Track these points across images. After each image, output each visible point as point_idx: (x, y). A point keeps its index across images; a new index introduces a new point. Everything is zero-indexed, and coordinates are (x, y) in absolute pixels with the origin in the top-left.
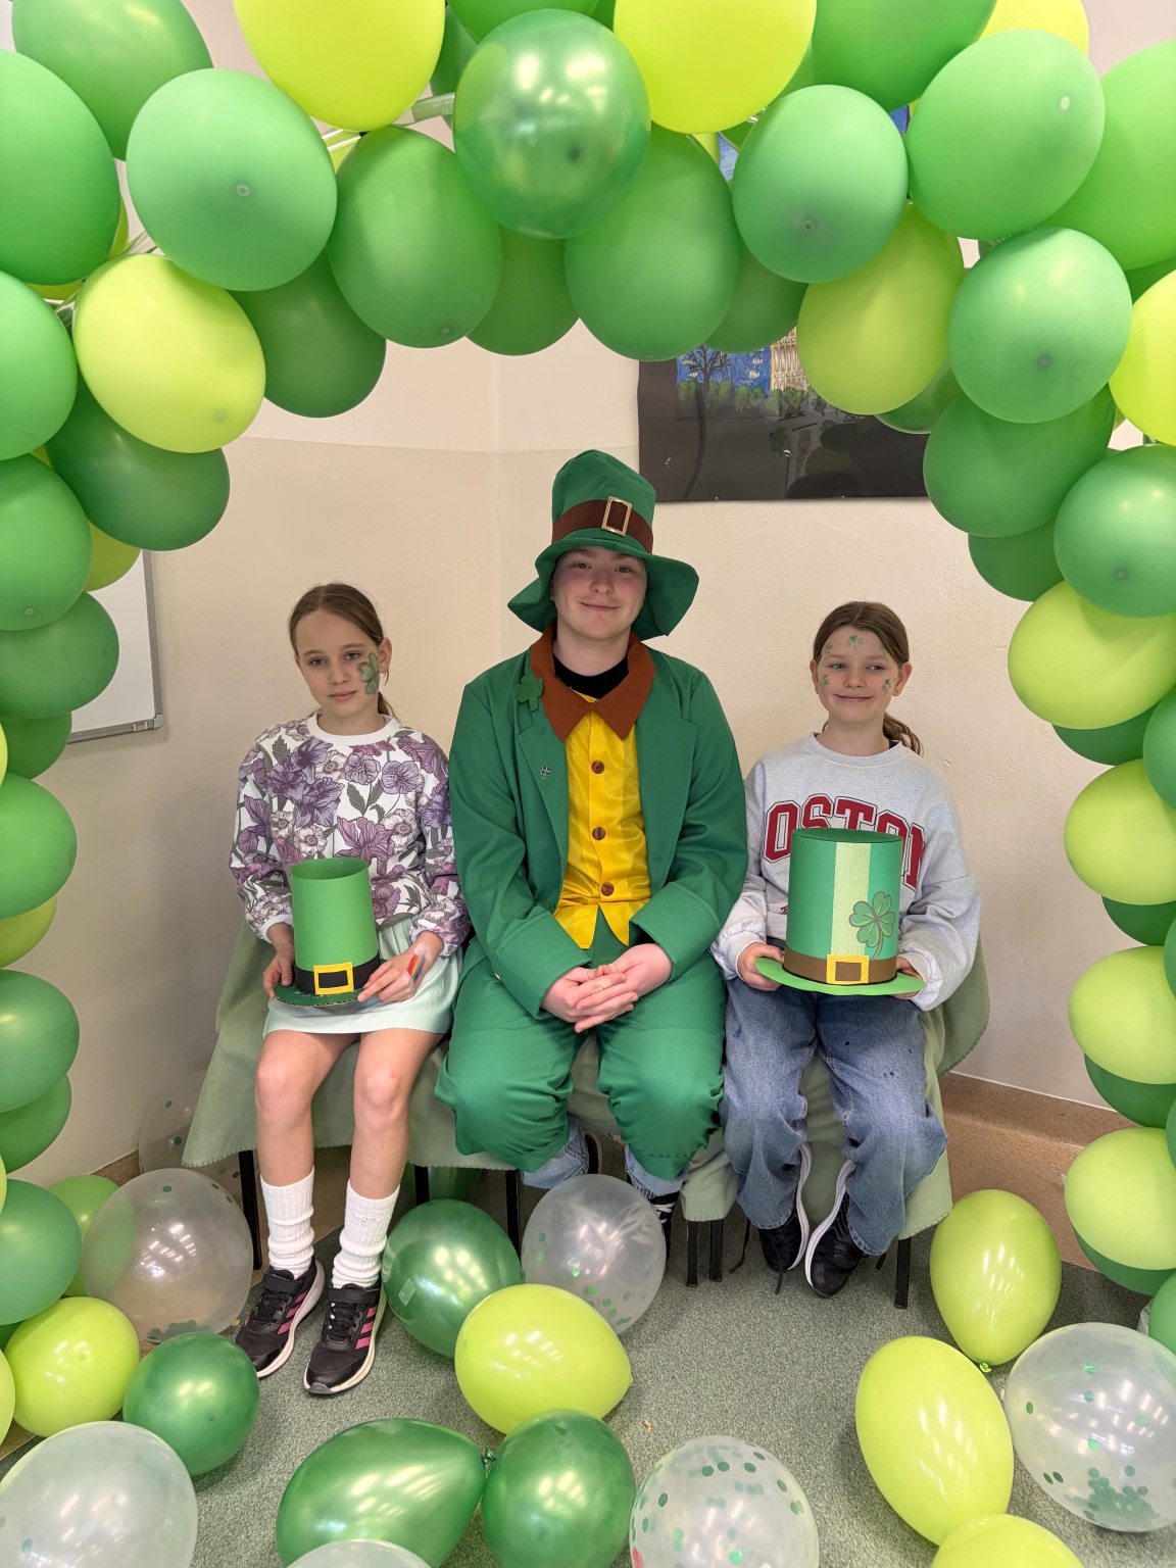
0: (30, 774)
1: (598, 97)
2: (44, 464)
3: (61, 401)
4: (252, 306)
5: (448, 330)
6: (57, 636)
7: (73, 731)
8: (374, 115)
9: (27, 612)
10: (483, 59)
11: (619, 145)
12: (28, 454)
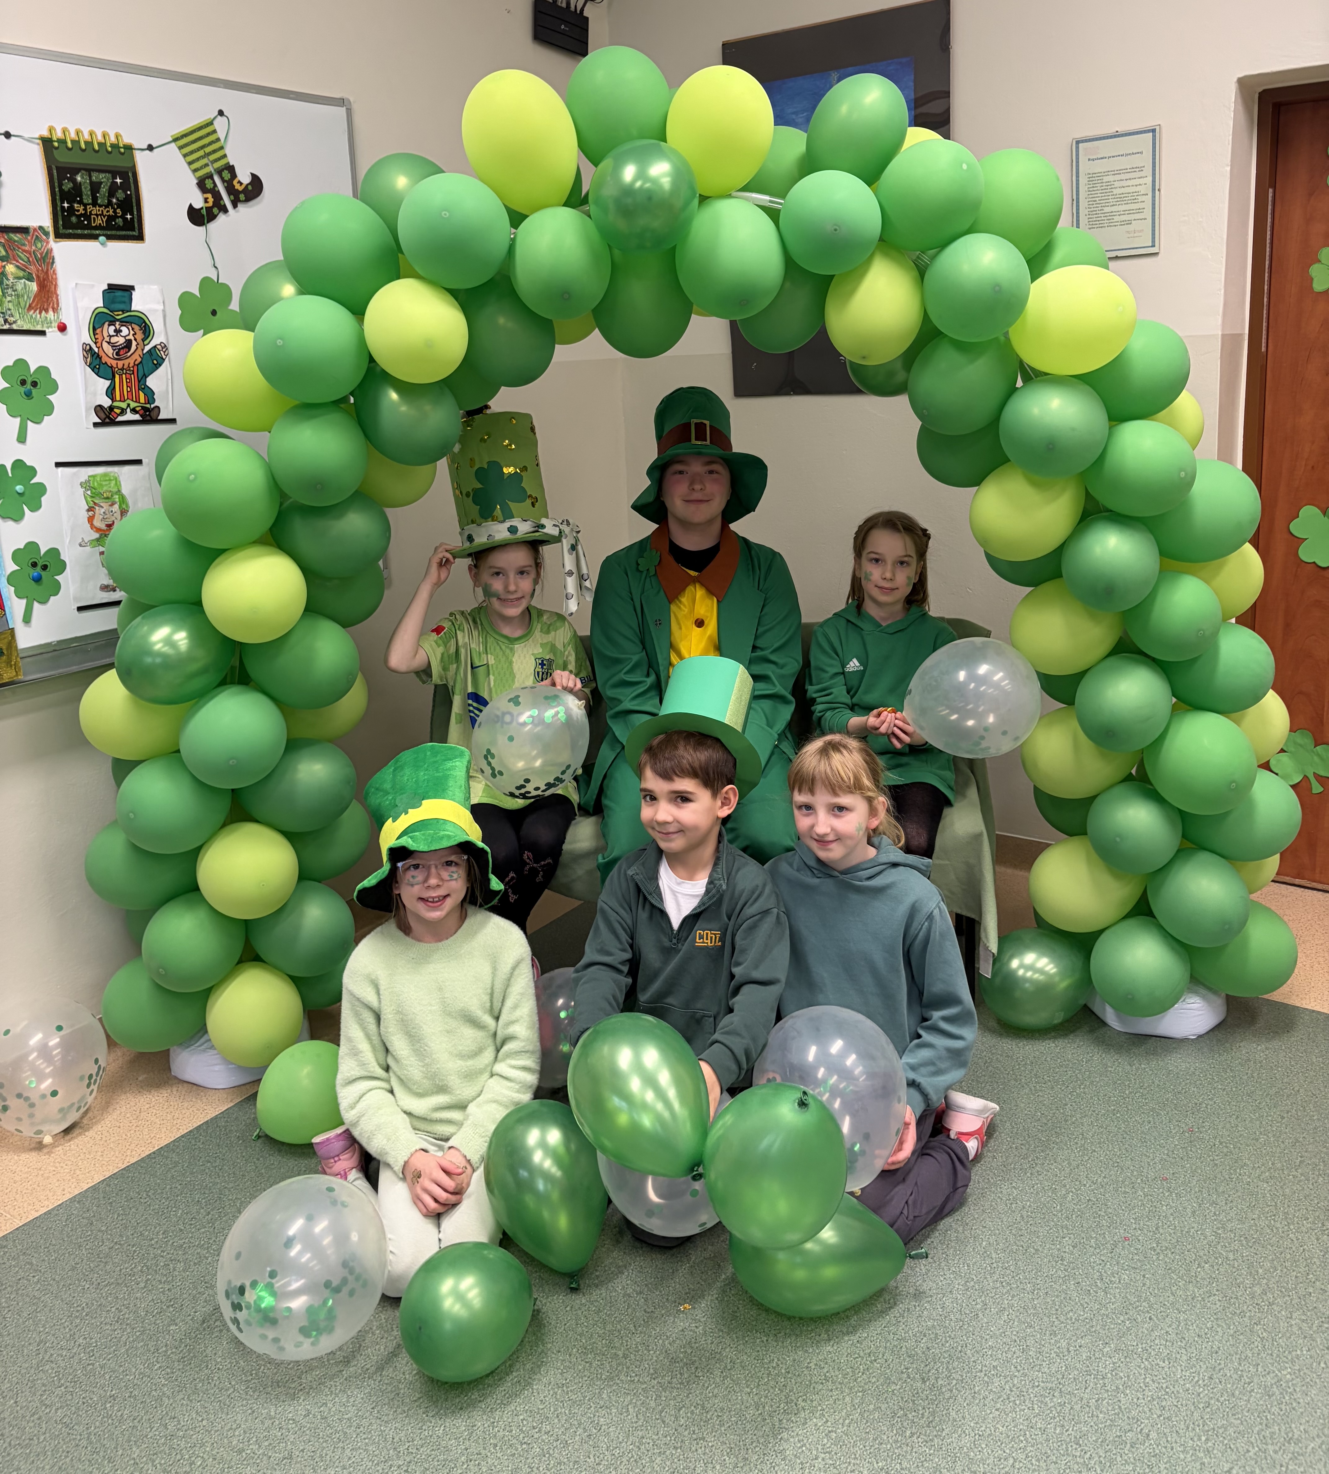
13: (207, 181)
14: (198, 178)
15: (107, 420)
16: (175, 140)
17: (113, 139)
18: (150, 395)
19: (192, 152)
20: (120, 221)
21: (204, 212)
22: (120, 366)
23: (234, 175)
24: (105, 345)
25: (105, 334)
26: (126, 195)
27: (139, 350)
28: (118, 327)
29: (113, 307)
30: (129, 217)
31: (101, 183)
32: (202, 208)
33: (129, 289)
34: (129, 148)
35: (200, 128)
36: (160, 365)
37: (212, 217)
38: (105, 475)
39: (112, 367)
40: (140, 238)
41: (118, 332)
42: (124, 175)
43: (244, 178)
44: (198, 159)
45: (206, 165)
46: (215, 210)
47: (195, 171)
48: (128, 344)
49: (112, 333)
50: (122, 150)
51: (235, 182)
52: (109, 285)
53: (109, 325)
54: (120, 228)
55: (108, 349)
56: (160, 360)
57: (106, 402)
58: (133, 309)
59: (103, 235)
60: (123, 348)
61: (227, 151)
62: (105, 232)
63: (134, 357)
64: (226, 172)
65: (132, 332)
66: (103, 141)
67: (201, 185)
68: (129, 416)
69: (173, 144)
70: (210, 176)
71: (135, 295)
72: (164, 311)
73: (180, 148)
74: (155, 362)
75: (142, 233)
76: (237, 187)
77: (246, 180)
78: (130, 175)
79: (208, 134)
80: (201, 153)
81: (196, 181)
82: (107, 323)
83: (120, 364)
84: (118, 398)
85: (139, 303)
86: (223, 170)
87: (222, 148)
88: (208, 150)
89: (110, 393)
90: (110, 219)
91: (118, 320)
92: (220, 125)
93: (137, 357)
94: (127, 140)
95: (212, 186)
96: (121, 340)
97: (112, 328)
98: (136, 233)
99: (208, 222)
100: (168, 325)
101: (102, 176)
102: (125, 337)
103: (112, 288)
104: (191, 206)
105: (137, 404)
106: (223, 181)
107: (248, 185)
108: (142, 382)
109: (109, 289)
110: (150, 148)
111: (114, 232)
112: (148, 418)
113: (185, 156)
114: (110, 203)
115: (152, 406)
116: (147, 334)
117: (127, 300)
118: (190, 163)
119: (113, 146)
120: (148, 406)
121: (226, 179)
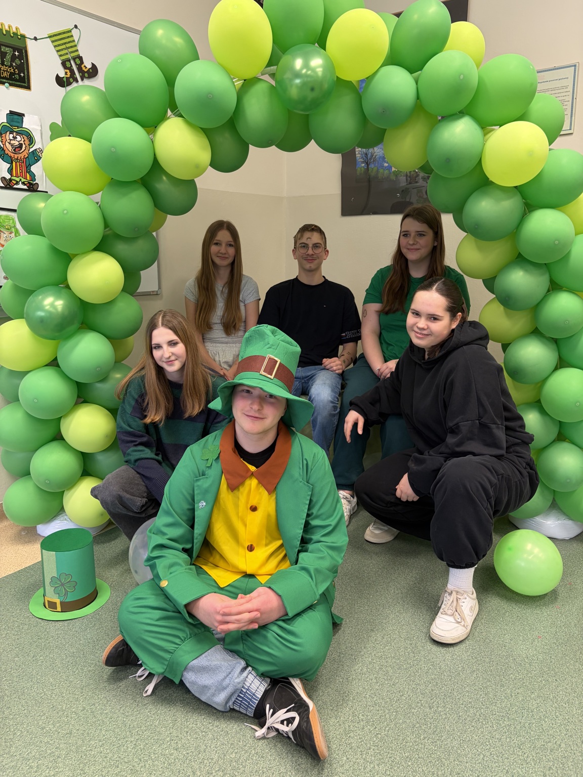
1: (320, 71)
2: (141, 183)
3: (149, 163)
4: (208, 133)
5: (270, 141)
8: (249, 75)
9: (136, 230)
10: (285, 59)
11: (326, 86)
13: (67, 63)
14: (62, 60)
15: (8, 186)
16: (50, 37)
17: (14, 30)
18: (33, 177)
19: (59, 45)
20: (17, 76)
21: (65, 79)
22: (16, 158)
23: (82, 62)
24: (7, 144)
25: (8, 138)
26: (21, 62)
27: (27, 150)
28: (15, 135)
29: (12, 123)
30: (22, 75)
31: (7, 53)
32: (64, 77)
33: (22, 115)
34: (23, 37)
35: (64, 33)
36: (39, 161)
37: (69, 84)
38: (7, 216)
39: (11, 157)
40: (28, 87)
41: (15, 138)
42: (20, 51)
43: (88, 64)
44: (62, 50)
45: (67, 54)
46: (71, 80)
47: (60, 56)
48: (20, 146)
49: (11, 138)
50: (19, 37)
51: (83, 66)
52: (10, 111)
53: (10, 134)
54: (16, 80)
55: (10, 148)
56: (39, 158)
57: (8, 176)
58: (23, 127)
59: (7, 83)
60: (17, 148)
61: (79, 48)
62: (9, 81)
63: (23, 154)
64: (78, 59)
65: (23, 140)
66: (9, 30)
67: (64, 64)
68: (21, 186)
69: (48, 39)
70: (69, 61)
71: (25, 119)
72: (41, 130)
73: (53, 42)
74: (36, 158)
75: (30, 85)
76: (84, 69)
77: (89, 66)
78: (24, 51)
79: (68, 37)
80: (64, 47)
81: (61, 62)
82: (8, 132)
83: (16, 156)
84: (14, 175)
85: (27, 124)
86: (76, 58)
87: (76, 46)
88: (68, 45)
89: (10, 171)
90: (12, 74)
91: (15, 132)
92: (75, 33)
93: (25, 153)
94: (22, 31)
95: (70, 66)
96: (17, 143)
97: (11, 136)
98: (26, 85)
99: (67, 86)
100: (43, 138)
101: (8, 49)
102: (19, 141)
103: (12, 113)
104: (57, 75)
105: (25, 180)
106: (76, 64)
107: (90, 69)
108: (28, 168)
109: (10, 113)
110: (36, 39)
111: (13, 82)
112: (32, 189)
113: (55, 46)
114: (11, 66)
115: (34, 182)
116: (31, 142)
117: (20, 121)
118: (58, 51)
119: (13, 33)
120: (32, 182)
121: (78, 63)
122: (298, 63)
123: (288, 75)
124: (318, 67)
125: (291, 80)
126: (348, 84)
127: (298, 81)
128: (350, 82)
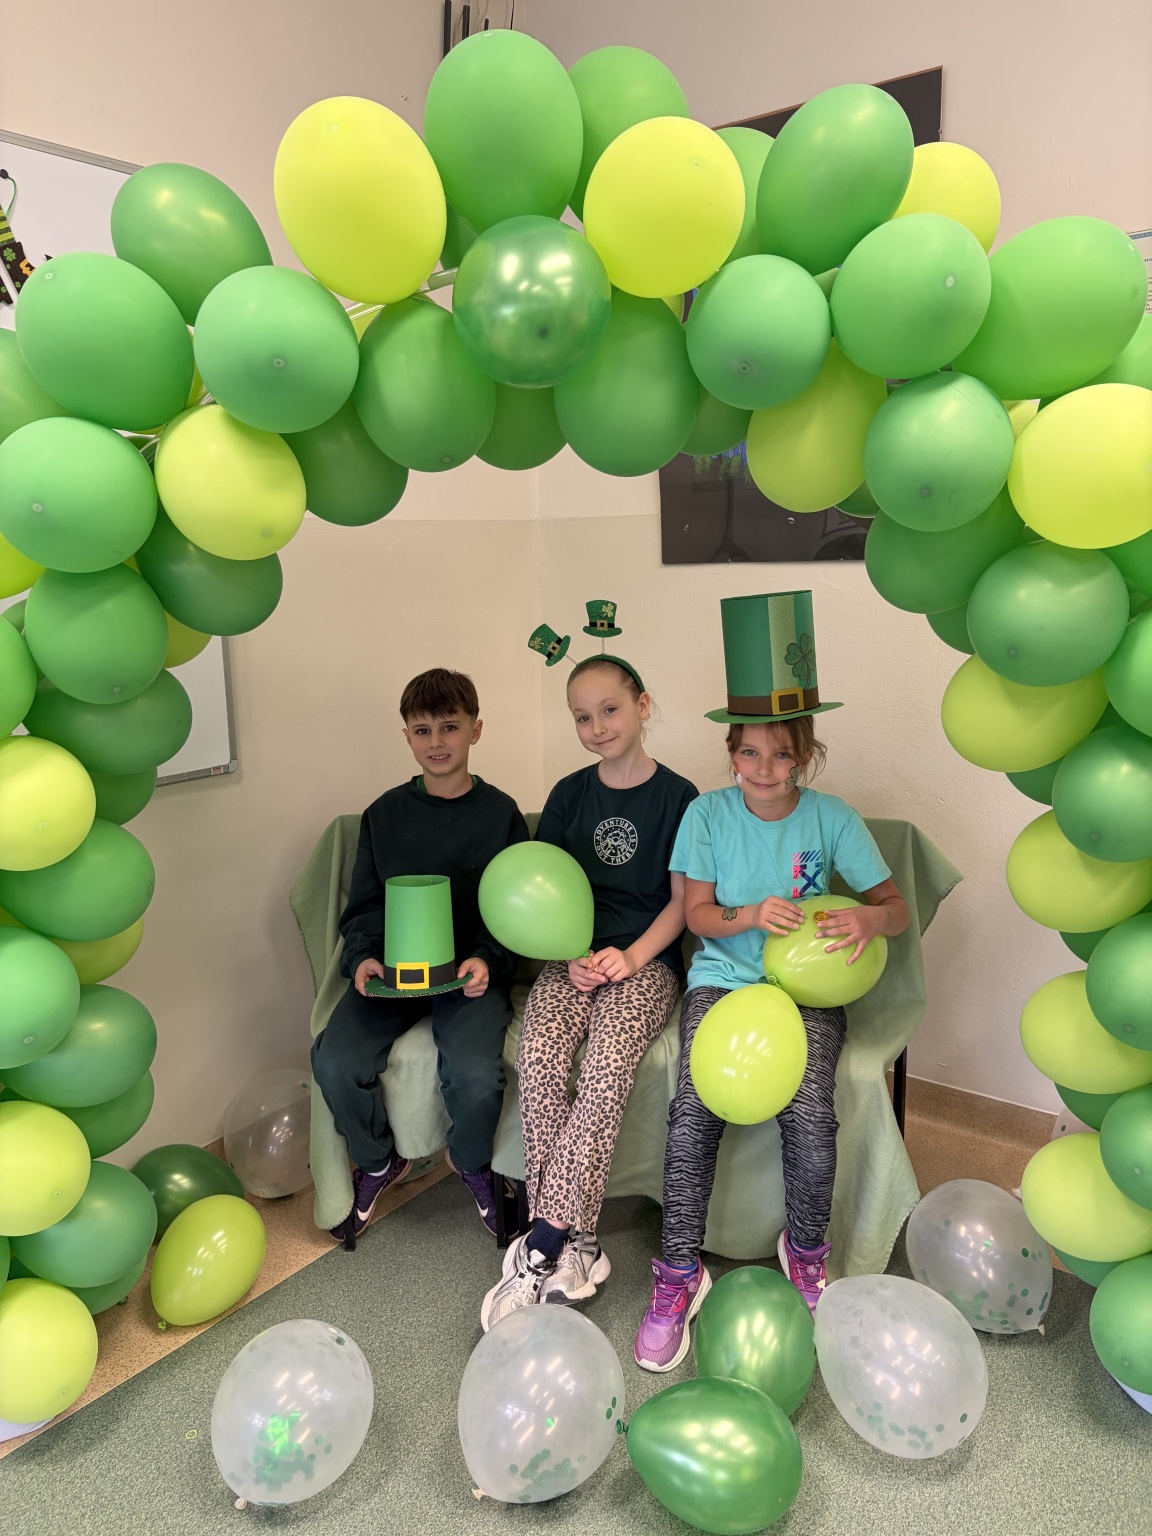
0: (119, 820)
1: (565, 285)
2: (134, 571)
3: (146, 523)
4: (298, 444)
5: (448, 459)
6: (141, 705)
7: (159, 776)
9: (115, 690)
10: (475, 254)
11: (583, 318)
12: (122, 563)
23: (21, 256)
51: (22, 265)
61: (12, 223)
64: (9, 250)
76: (26, 271)
87: (3, 219)
106: (5, 262)
121: (9, 259)
122: (509, 266)
123: (481, 296)
124: (564, 273)
125: (492, 307)
126: (652, 308)
127: (508, 311)
128: (658, 303)
